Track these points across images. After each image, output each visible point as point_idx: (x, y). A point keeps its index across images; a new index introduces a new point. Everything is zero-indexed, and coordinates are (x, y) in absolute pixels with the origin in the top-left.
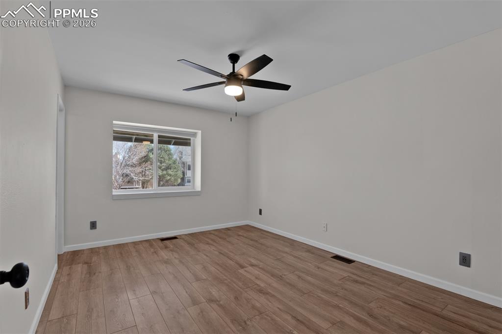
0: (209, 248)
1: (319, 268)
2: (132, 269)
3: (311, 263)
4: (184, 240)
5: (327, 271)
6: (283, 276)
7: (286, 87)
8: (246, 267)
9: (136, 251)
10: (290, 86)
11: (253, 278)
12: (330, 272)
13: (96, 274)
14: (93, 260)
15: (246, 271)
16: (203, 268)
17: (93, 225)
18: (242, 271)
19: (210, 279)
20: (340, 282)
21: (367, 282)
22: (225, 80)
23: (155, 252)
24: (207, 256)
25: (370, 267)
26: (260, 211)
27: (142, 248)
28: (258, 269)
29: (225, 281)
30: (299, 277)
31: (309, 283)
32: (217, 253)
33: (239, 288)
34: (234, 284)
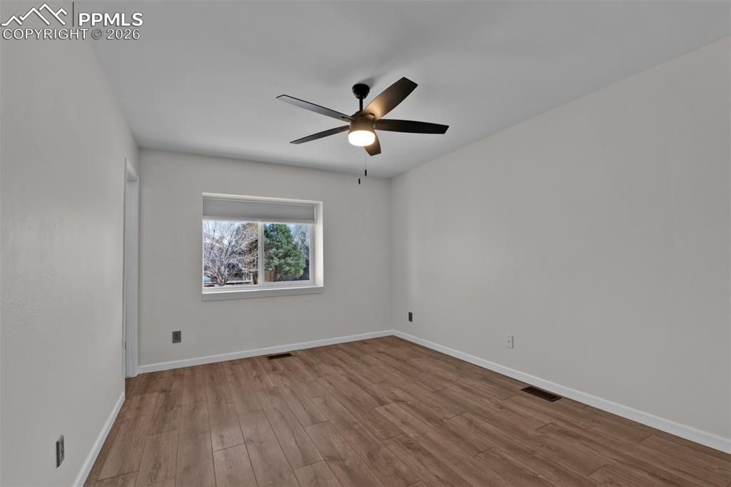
0: (335, 371)
1: (502, 408)
2: (223, 402)
3: (489, 399)
4: (301, 359)
5: (516, 413)
6: (445, 421)
7: (441, 129)
8: (388, 403)
9: (233, 374)
10: (448, 127)
11: (398, 423)
12: (520, 415)
13: (175, 408)
14: (174, 387)
15: (387, 410)
16: (323, 403)
17: (177, 337)
18: (381, 410)
19: (332, 422)
20: (539, 434)
21: (583, 434)
22: (349, 124)
23: (258, 377)
24: (331, 384)
25: (588, 408)
26: (410, 315)
27: (241, 369)
28: (405, 407)
29: (356, 426)
30: (470, 422)
31: (488, 433)
32: (345, 379)
33: (375, 439)
34: (369, 433)
